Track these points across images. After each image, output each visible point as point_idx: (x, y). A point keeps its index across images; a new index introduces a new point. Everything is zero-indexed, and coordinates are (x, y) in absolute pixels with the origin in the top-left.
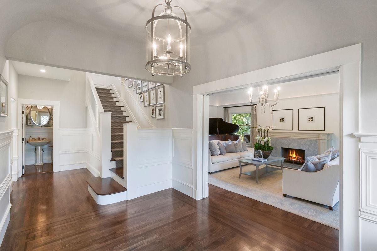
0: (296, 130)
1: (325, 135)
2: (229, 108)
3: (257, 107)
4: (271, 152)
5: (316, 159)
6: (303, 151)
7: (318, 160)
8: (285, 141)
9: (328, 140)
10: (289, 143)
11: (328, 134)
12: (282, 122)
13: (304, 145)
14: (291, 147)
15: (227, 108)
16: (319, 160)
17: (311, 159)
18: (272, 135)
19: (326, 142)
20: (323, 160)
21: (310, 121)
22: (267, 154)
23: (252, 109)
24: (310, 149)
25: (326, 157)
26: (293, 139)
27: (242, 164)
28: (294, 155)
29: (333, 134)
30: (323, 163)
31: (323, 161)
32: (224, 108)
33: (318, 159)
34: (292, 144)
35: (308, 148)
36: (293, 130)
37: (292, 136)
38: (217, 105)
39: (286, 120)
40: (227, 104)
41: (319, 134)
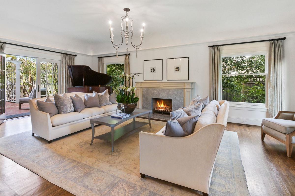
0: (165, 80)
1: (190, 84)
2: (103, 58)
3: (130, 57)
4: (136, 105)
5: (184, 114)
6: (171, 101)
7: (187, 116)
8: (155, 91)
9: (192, 89)
10: (159, 93)
11: (192, 83)
12: (153, 72)
13: (172, 94)
14: (160, 97)
15: (101, 57)
16: (189, 115)
17: (178, 114)
18: (143, 85)
19: (190, 90)
20: (193, 115)
21: (177, 70)
22: (132, 107)
23: (126, 58)
24: (176, 98)
25: (196, 109)
26: (163, 89)
27: (95, 124)
28: (162, 105)
29: (195, 83)
30: (194, 120)
31: (194, 118)
32: (98, 58)
33: (187, 113)
34: (162, 94)
35: (175, 97)
36: (162, 80)
37: (162, 86)
38: (92, 55)
39: (156, 70)
40: (101, 53)
41: (184, 83)
